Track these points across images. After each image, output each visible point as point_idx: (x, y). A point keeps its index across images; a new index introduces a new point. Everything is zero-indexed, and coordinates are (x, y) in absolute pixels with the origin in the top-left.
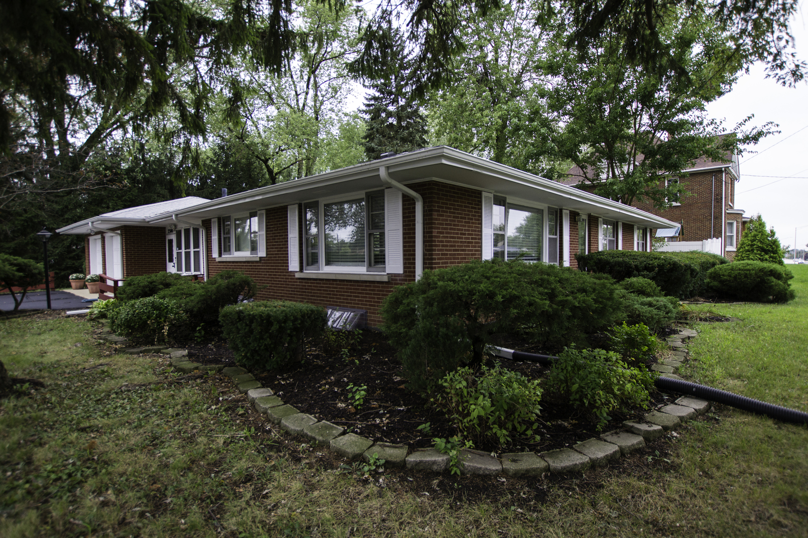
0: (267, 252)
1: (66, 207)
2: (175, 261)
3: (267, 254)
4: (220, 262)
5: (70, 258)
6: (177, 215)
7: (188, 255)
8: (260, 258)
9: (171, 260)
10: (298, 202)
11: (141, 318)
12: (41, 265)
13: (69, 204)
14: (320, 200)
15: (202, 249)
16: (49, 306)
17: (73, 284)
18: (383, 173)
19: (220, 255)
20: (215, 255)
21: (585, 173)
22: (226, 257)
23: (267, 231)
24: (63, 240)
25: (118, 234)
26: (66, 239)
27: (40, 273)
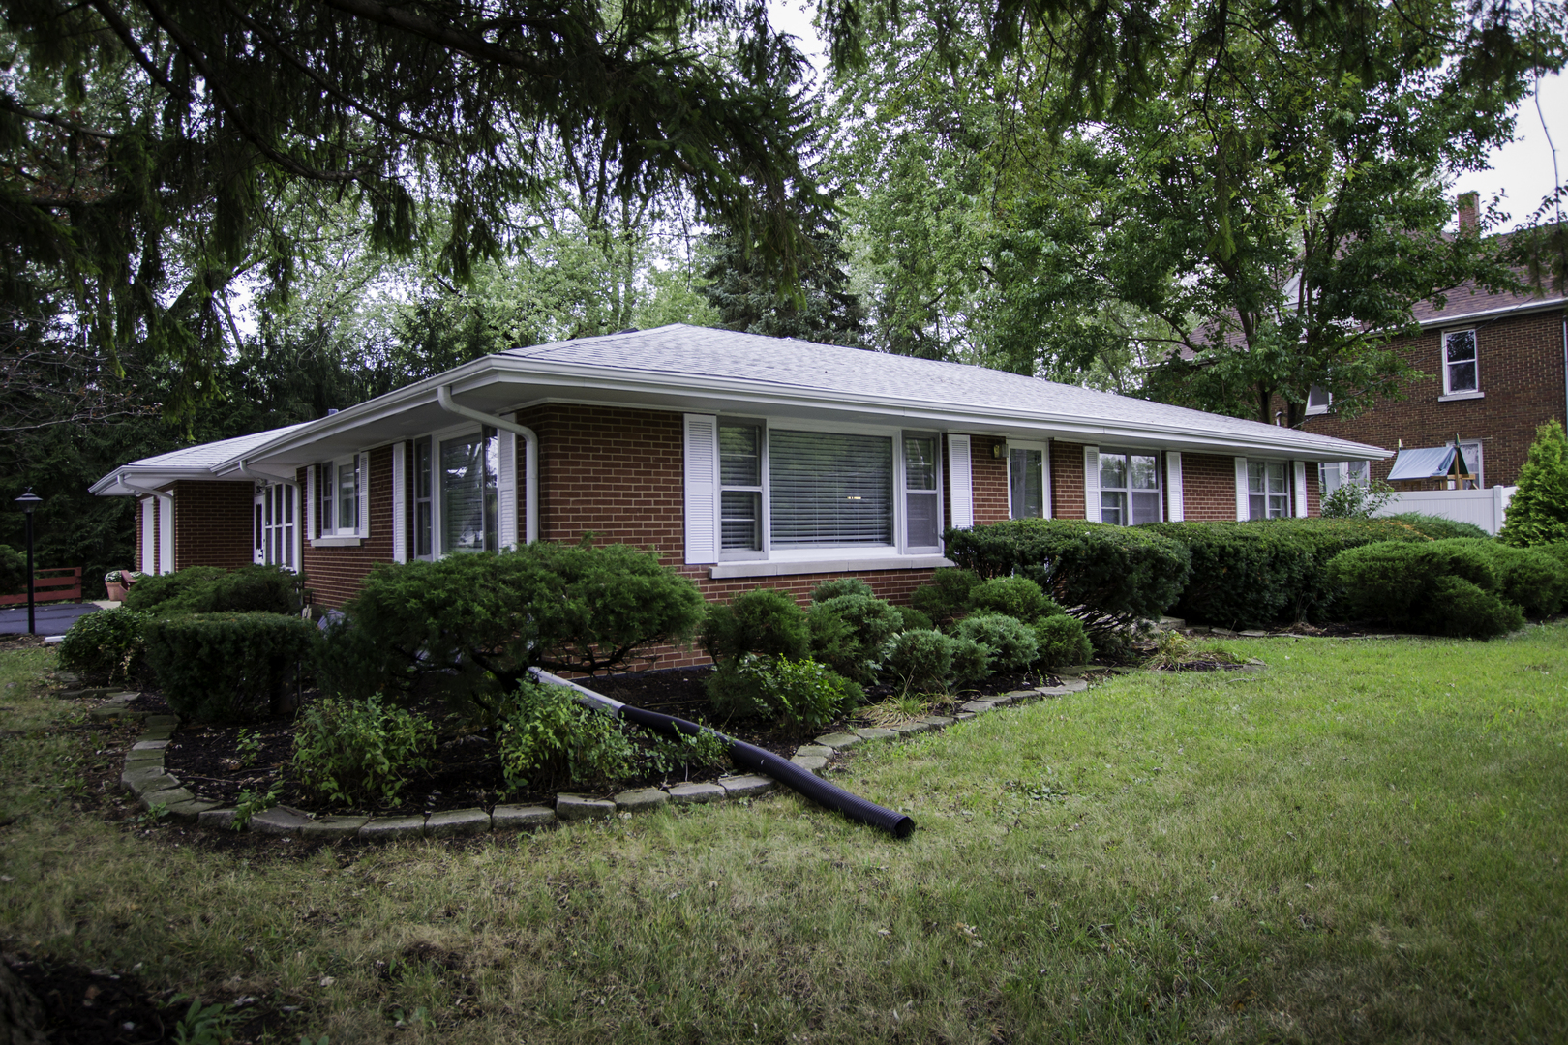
0: (370, 529)
1: (119, 442)
2: (264, 547)
3: (371, 534)
4: (318, 548)
5: (123, 540)
6: (246, 461)
7: (278, 531)
8: (362, 540)
9: (259, 546)
10: (404, 438)
11: (89, 642)
12: (22, 555)
13: (124, 436)
14: (433, 433)
15: (296, 524)
16: (32, 628)
17: (111, 591)
18: (442, 396)
19: (318, 535)
20: (311, 535)
21: (1183, 335)
22: (328, 539)
23: (370, 491)
24: (111, 507)
25: (169, 496)
26: (118, 504)
27: (19, 569)
